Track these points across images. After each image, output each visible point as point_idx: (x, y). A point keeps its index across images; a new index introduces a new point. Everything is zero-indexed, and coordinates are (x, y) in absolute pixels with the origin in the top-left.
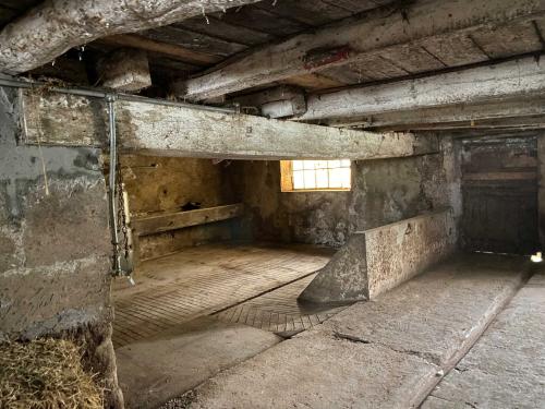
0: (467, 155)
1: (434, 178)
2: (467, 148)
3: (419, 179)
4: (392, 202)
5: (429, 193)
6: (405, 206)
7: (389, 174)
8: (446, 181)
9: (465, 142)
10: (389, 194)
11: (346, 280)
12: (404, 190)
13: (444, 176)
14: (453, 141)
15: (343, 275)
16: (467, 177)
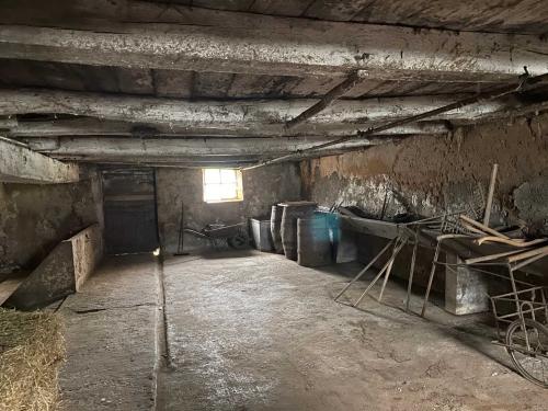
0: (106, 183)
1: (84, 200)
2: (106, 177)
3: (71, 201)
4: (45, 221)
5: (79, 211)
6: (58, 224)
7: (41, 197)
8: (93, 202)
9: (105, 172)
10: (42, 215)
11: (53, 282)
12: (57, 210)
13: (92, 199)
14: (97, 171)
15: (50, 278)
16: (106, 199)
